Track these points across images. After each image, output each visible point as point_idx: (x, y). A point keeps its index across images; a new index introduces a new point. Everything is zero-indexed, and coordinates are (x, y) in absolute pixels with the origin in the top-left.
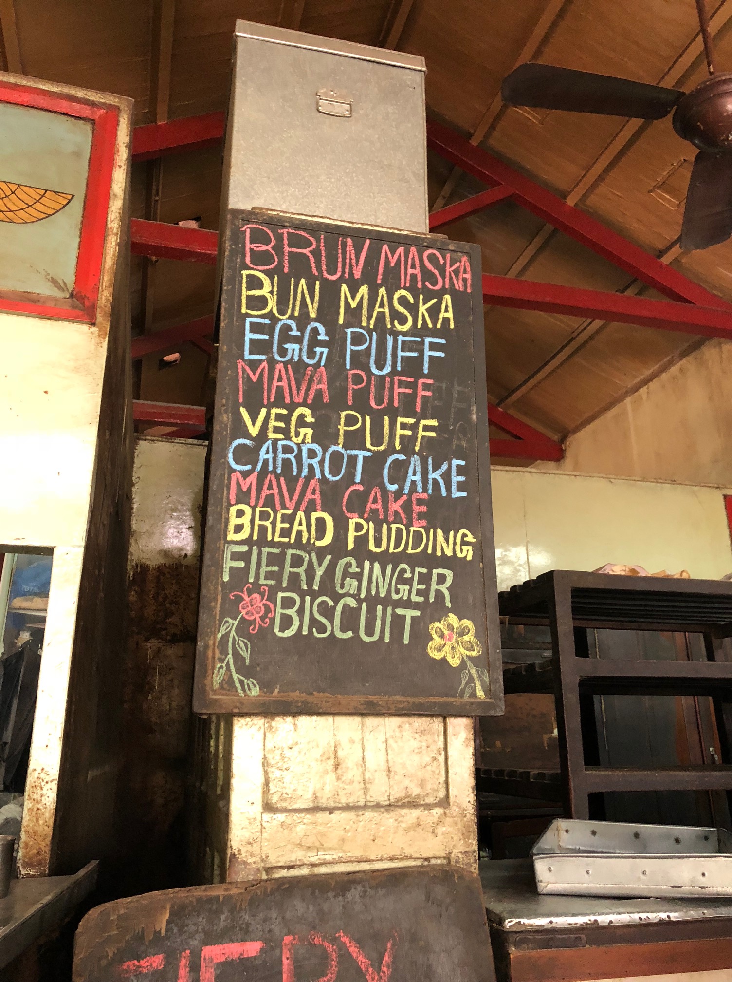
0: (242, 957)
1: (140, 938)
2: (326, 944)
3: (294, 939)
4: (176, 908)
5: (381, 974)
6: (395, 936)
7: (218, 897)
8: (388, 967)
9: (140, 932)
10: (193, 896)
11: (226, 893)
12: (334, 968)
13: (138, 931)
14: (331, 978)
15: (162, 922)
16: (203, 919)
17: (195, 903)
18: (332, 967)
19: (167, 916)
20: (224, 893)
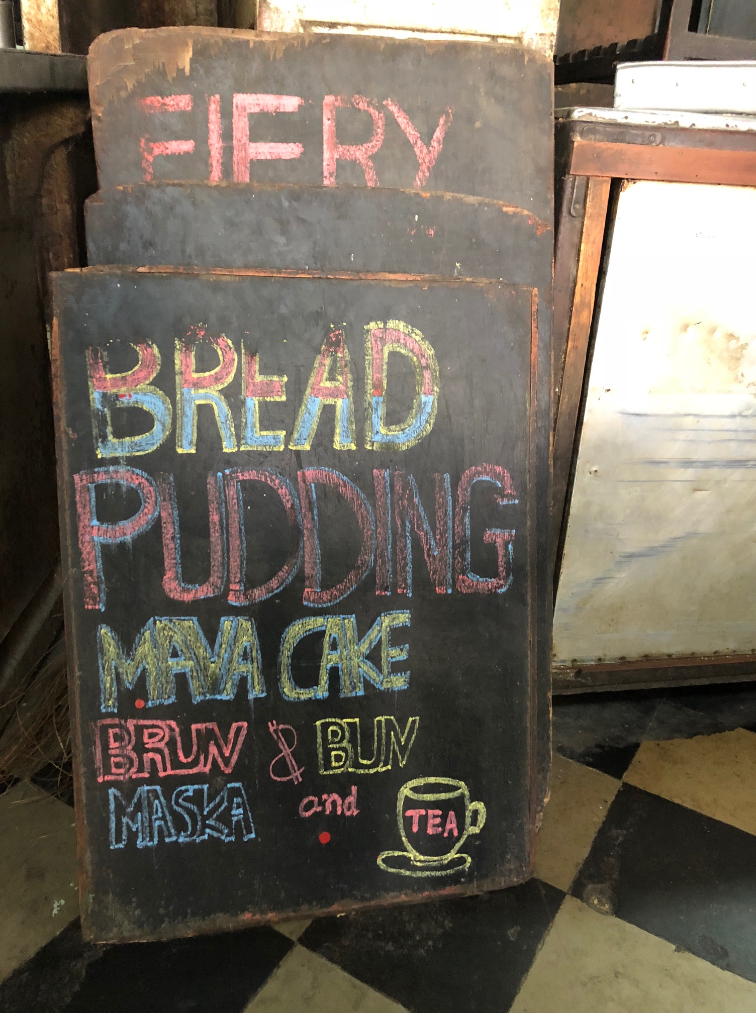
0: (278, 111)
1: (163, 73)
2: (372, 110)
3: (336, 100)
4: (199, 46)
5: (431, 148)
6: (449, 113)
7: (248, 41)
8: (439, 142)
9: (161, 67)
10: (219, 36)
11: (257, 39)
12: (379, 135)
13: (159, 65)
14: (376, 145)
15: (186, 59)
16: (233, 63)
17: (221, 44)
18: (377, 134)
19: (190, 54)
20: (254, 38)
